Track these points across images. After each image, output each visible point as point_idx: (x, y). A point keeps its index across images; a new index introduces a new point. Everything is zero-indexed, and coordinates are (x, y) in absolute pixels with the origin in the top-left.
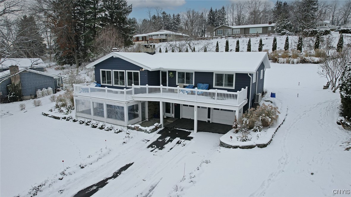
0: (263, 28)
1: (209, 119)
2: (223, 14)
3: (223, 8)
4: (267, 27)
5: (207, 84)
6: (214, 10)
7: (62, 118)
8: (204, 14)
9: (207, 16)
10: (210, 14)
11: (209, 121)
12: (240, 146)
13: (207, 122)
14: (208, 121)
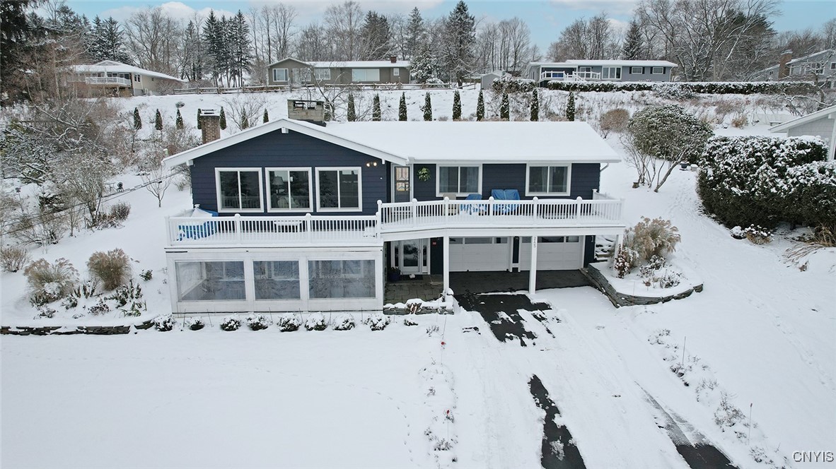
0: (382, 69)
1: (515, 265)
2: (240, 29)
3: (240, 16)
4: (390, 69)
5: (514, 190)
6: (218, 17)
7: (138, 327)
8: (195, 27)
9: (201, 31)
10: (209, 27)
11: (515, 270)
12: (676, 295)
13: (511, 271)
14: (513, 268)
